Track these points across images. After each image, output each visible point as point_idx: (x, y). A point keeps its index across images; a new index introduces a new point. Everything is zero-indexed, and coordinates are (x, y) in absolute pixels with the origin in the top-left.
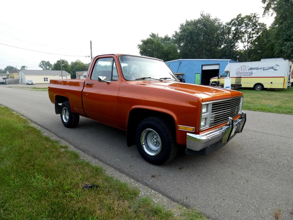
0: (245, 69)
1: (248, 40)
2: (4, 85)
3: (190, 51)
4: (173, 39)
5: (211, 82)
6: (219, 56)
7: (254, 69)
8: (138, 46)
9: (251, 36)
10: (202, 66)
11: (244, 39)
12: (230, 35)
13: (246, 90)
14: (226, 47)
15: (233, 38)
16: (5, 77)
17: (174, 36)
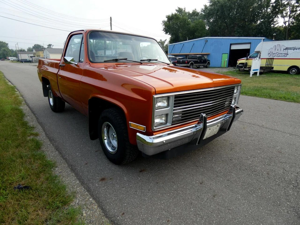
0: (279, 49)
1: (290, 14)
2: (30, 64)
3: (220, 28)
4: (202, 14)
5: (238, 64)
6: (254, 33)
7: (290, 49)
8: (163, 22)
9: (295, 9)
10: (231, 45)
11: (285, 13)
12: (269, 8)
13: (277, 74)
14: (262, 23)
15: (272, 12)
16: (32, 55)
17: (204, 11)
